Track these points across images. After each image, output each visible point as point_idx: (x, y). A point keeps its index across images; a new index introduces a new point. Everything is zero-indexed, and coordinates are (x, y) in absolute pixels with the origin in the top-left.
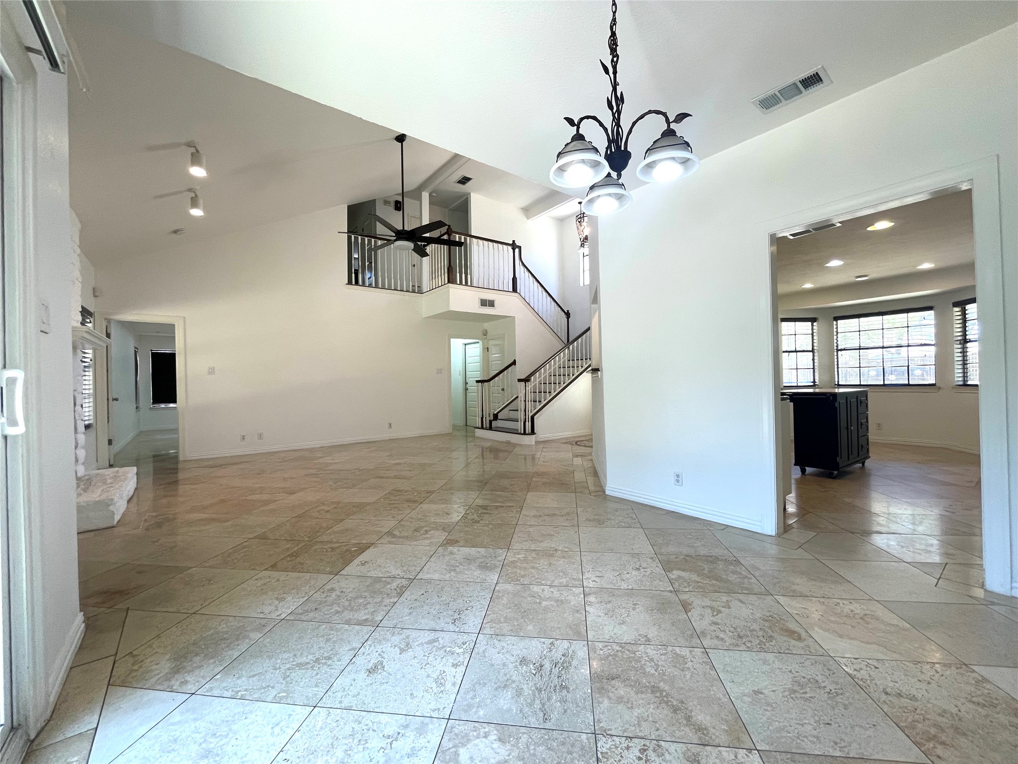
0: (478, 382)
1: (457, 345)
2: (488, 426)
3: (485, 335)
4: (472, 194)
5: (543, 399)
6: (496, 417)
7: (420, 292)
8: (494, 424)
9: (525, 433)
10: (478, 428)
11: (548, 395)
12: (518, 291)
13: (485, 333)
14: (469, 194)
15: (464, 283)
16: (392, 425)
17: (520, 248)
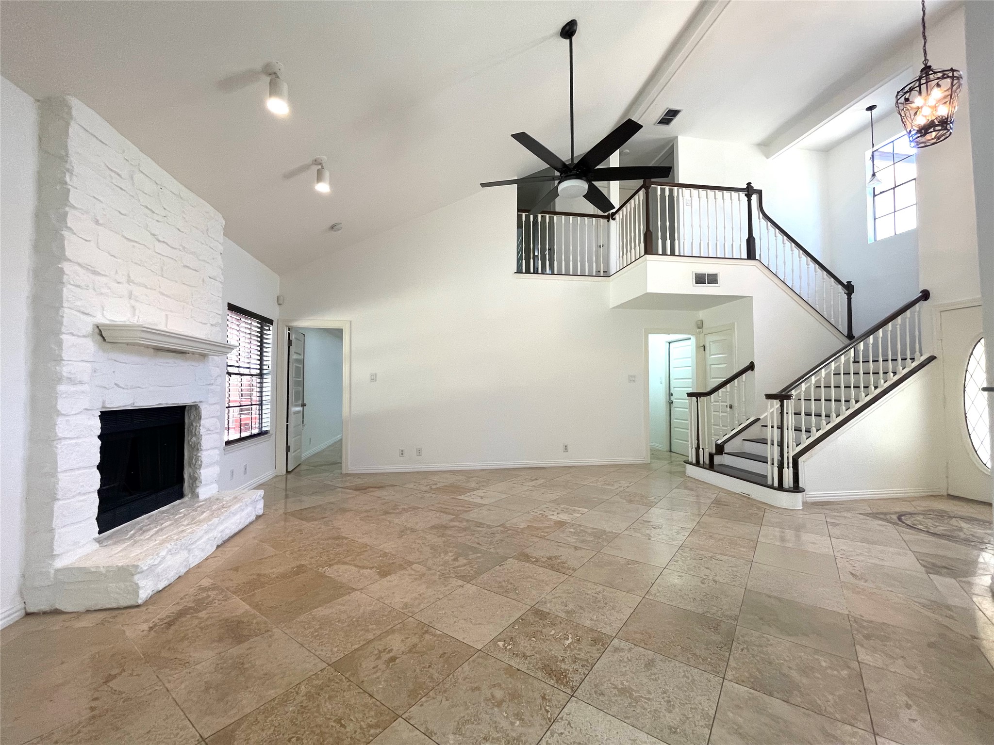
0: (690, 395)
1: (657, 342)
2: (707, 462)
3: (699, 328)
4: (679, 137)
5: (814, 429)
6: (720, 449)
7: (607, 274)
8: (718, 460)
9: (781, 487)
10: (691, 463)
11: (824, 422)
12: (757, 257)
13: (700, 325)
14: (677, 138)
15: (669, 252)
16: (569, 447)
17: (759, 193)
